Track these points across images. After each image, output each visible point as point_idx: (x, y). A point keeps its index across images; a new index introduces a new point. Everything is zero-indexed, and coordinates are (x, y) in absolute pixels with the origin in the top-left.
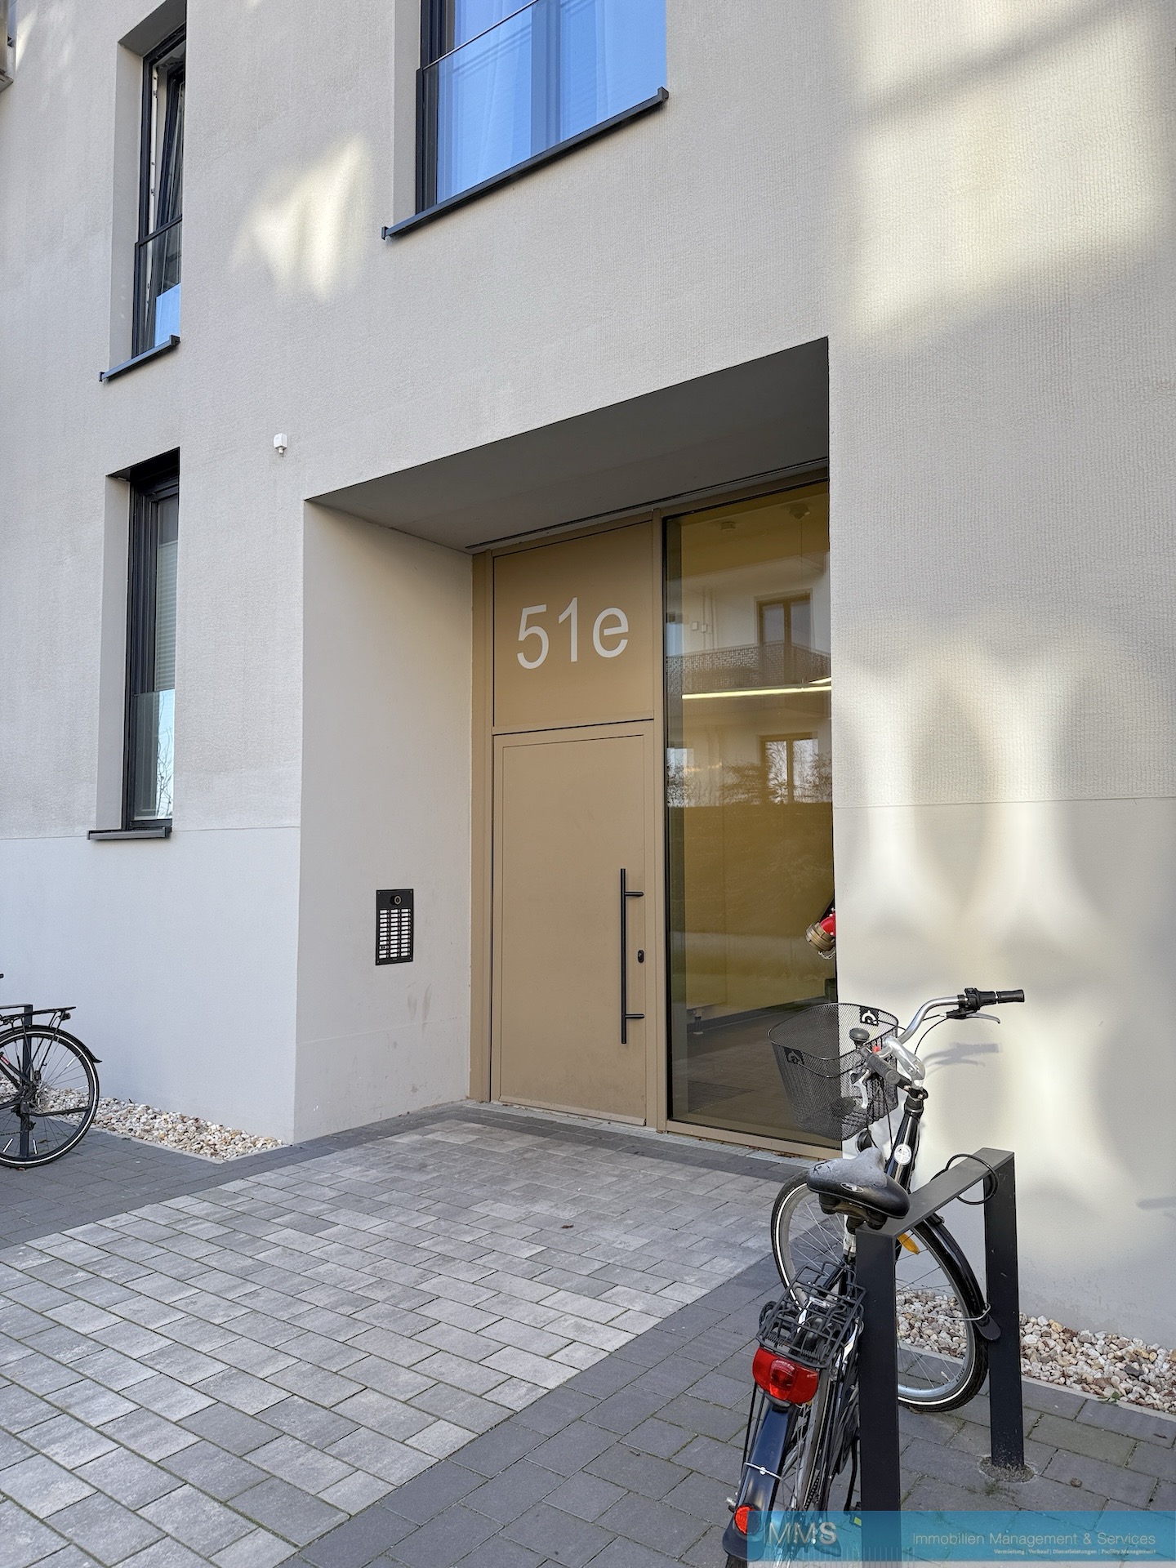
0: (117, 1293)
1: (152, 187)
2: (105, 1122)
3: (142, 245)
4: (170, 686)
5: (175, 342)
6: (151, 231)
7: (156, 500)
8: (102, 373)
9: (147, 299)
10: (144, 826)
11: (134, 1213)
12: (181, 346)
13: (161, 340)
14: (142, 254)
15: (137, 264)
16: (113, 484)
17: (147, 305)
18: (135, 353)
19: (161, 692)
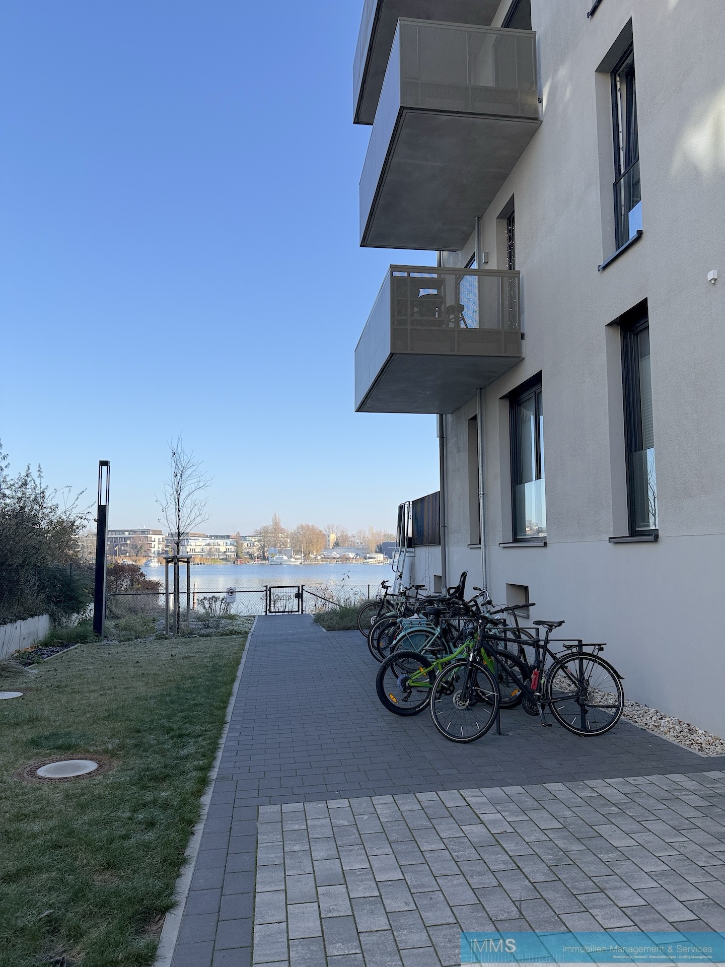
0: (635, 826)
1: (621, 145)
2: (631, 716)
3: (617, 183)
4: (652, 446)
5: (640, 233)
6: (622, 171)
7: (636, 332)
8: (599, 266)
9: (623, 213)
10: (642, 533)
11: (647, 777)
12: (644, 236)
13: (633, 235)
14: (618, 188)
15: (615, 196)
16: (610, 329)
17: (623, 217)
18: (617, 248)
19: (647, 450)
